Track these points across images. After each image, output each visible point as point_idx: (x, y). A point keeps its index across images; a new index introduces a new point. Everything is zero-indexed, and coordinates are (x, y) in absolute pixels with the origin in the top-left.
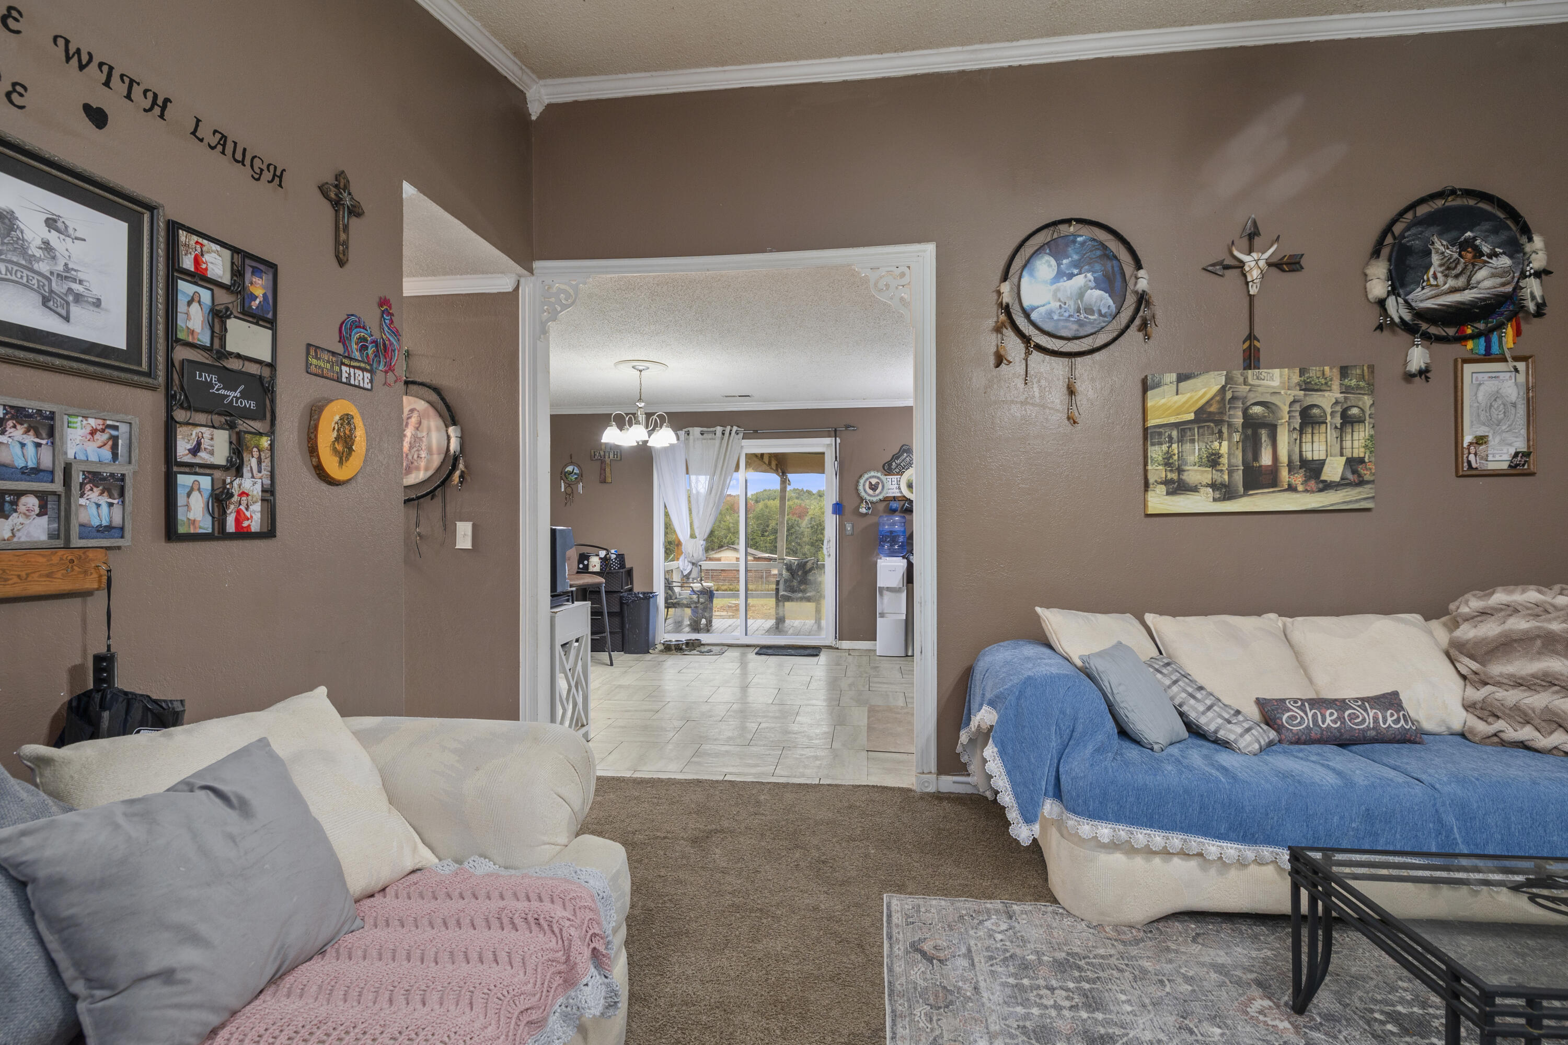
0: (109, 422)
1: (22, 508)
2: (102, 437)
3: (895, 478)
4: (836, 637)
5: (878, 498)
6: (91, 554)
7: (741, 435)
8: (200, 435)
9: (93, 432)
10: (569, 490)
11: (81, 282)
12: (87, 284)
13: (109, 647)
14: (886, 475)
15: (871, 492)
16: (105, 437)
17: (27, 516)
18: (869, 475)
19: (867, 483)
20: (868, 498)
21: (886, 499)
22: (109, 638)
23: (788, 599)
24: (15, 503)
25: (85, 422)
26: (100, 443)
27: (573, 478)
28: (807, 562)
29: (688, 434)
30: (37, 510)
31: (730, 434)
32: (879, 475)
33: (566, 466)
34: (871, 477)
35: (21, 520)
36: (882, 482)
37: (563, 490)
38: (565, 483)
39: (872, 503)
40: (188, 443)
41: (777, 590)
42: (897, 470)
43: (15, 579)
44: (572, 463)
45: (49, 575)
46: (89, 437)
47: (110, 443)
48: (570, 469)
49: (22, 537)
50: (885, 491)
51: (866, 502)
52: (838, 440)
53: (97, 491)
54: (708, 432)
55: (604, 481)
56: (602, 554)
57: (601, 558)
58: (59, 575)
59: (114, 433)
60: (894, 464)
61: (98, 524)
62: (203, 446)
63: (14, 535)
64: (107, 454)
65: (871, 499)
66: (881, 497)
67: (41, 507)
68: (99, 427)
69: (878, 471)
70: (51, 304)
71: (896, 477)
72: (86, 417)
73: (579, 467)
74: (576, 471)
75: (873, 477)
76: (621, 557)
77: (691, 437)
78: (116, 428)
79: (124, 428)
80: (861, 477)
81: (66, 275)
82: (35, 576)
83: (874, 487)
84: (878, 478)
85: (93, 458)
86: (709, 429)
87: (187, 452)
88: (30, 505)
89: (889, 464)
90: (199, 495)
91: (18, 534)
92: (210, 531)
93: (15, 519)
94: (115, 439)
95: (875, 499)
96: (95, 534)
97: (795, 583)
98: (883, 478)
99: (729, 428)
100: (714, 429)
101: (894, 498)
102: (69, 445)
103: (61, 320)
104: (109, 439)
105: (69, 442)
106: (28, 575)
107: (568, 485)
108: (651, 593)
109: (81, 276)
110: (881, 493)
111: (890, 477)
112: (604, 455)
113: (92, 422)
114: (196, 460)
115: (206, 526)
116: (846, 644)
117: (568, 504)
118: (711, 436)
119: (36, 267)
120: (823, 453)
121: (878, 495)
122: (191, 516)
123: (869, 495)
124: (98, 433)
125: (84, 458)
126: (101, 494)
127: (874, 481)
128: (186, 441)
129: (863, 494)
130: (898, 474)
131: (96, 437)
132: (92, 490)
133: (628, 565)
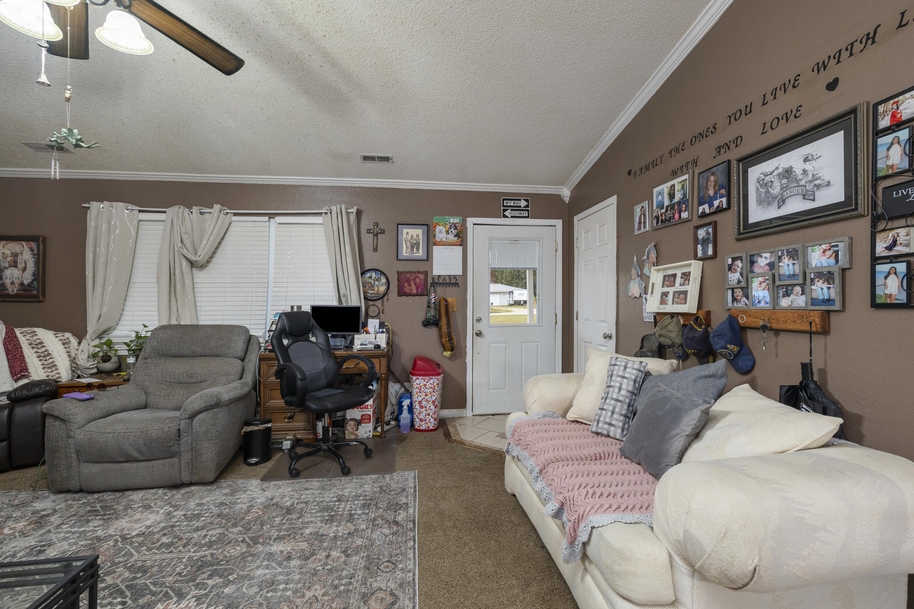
0: (832, 244)
1: (795, 292)
2: (829, 253)
6: (812, 313)
8: (896, 235)
9: (824, 252)
11: (819, 178)
12: (822, 177)
13: (811, 360)
16: (831, 252)
17: (797, 295)
22: (811, 356)
24: (792, 290)
25: (820, 247)
26: (828, 256)
30: (801, 293)
35: (795, 297)
40: (885, 243)
43: (782, 322)
45: (794, 322)
46: (823, 254)
47: (834, 255)
49: (795, 305)
53: (821, 281)
58: (798, 322)
59: (836, 249)
61: (822, 298)
62: (898, 243)
63: (792, 304)
64: (832, 261)
67: (802, 291)
68: (827, 248)
70: (806, 197)
72: (820, 245)
78: (837, 246)
79: (841, 245)
81: (815, 178)
82: (789, 321)
85: (825, 264)
87: (884, 249)
88: (798, 291)
90: (896, 277)
91: (794, 303)
92: (905, 301)
93: (792, 297)
94: (837, 252)
96: (821, 303)
102: (813, 261)
103: (811, 201)
104: (833, 253)
105: (813, 259)
106: (786, 321)
109: (819, 175)
113: (824, 246)
114: (893, 253)
115: (901, 298)
119: (801, 184)
122: (888, 292)
124: (827, 251)
125: (820, 265)
126: (824, 283)
128: (883, 242)
131: (826, 253)
132: (818, 281)
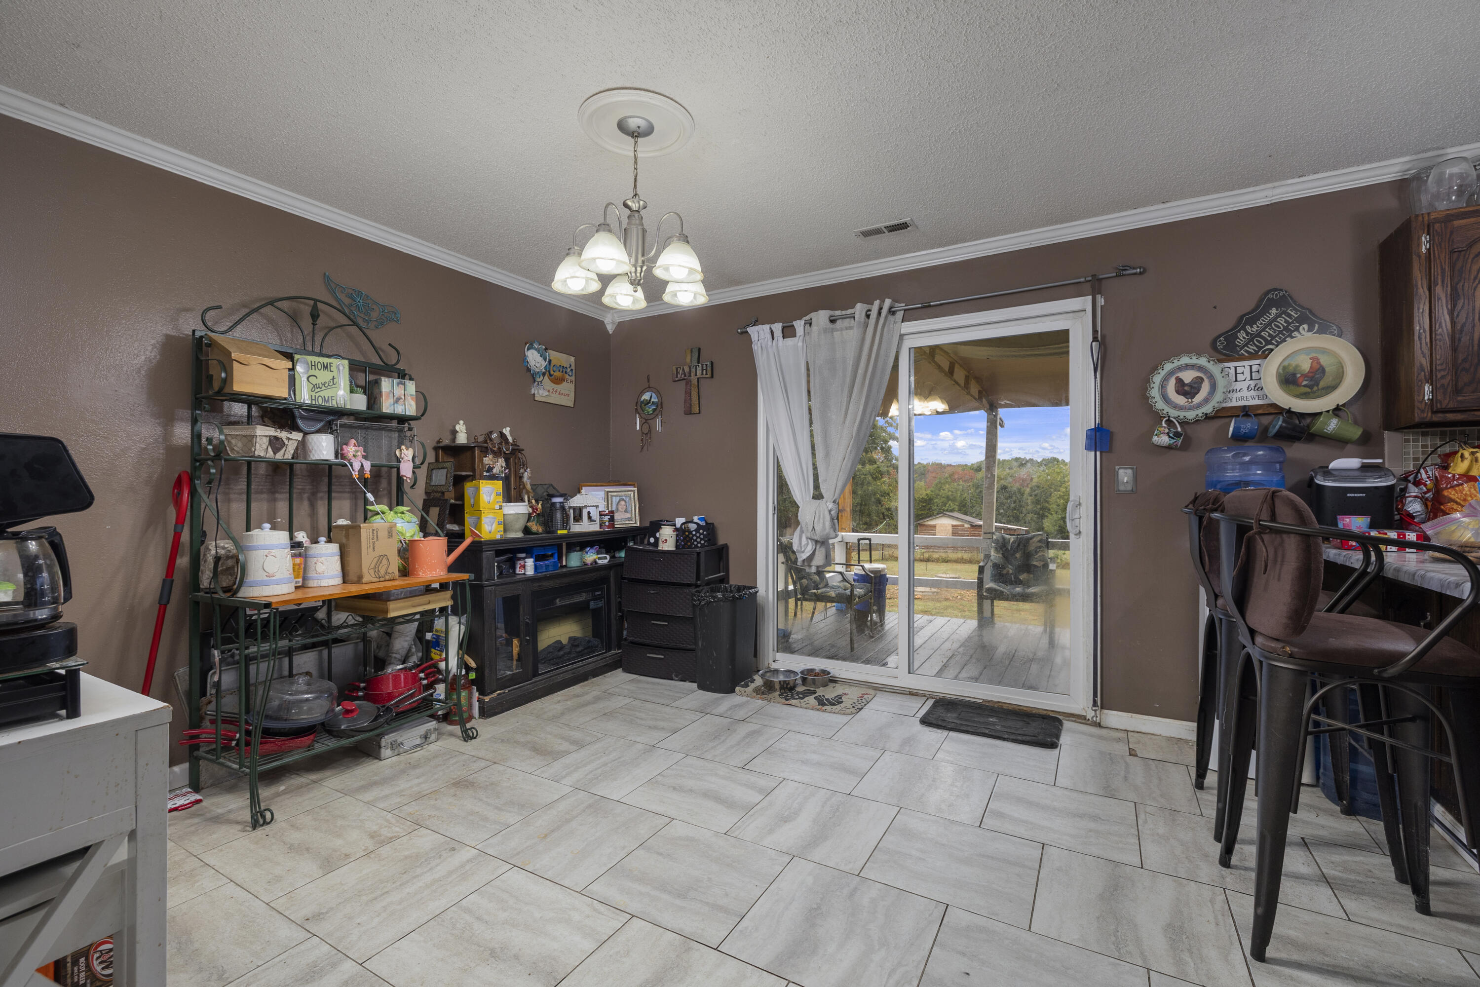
3: (1244, 366)
4: (1095, 702)
5: (1200, 412)
7: (900, 315)
10: (646, 426)
14: (1220, 361)
15: (1181, 400)
18: (1177, 363)
19: (1172, 382)
20: (1173, 413)
21: (1222, 414)
23: (999, 596)
27: (650, 409)
28: (1031, 538)
29: (810, 324)
31: (879, 313)
32: (1203, 361)
33: (642, 393)
34: (1181, 368)
36: (1211, 377)
37: (638, 428)
38: (641, 417)
39: (1184, 423)
41: (981, 581)
42: (1252, 348)
44: (649, 388)
48: (646, 396)
50: (1218, 396)
51: (1169, 422)
52: (1101, 301)
54: (844, 318)
55: (689, 412)
56: (679, 521)
57: (676, 530)
60: (1242, 335)
65: (1182, 414)
66: (1208, 409)
69: (1199, 355)
71: (1247, 363)
73: (658, 393)
74: (655, 399)
75: (1187, 367)
76: (710, 529)
77: (814, 328)
80: (1154, 369)
83: (1188, 390)
84: (1200, 368)
86: (844, 312)
89: (1230, 337)
95: (1191, 415)
97: (1010, 569)
98: (1215, 369)
99: (877, 303)
100: (850, 311)
101: (1246, 412)
107: (645, 421)
108: (752, 588)
110: (1206, 400)
111: (1232, 365)
112: (690, 372)
116: (1116, 718)
117: (645, 448)
118: (847, 322)
120: (1066, 332)
121: (1199, 406)
123: (1176, 407)
127: (1188, 376)
129: (1160, 405)
130: (1252, 356)
133: (721, 541)
